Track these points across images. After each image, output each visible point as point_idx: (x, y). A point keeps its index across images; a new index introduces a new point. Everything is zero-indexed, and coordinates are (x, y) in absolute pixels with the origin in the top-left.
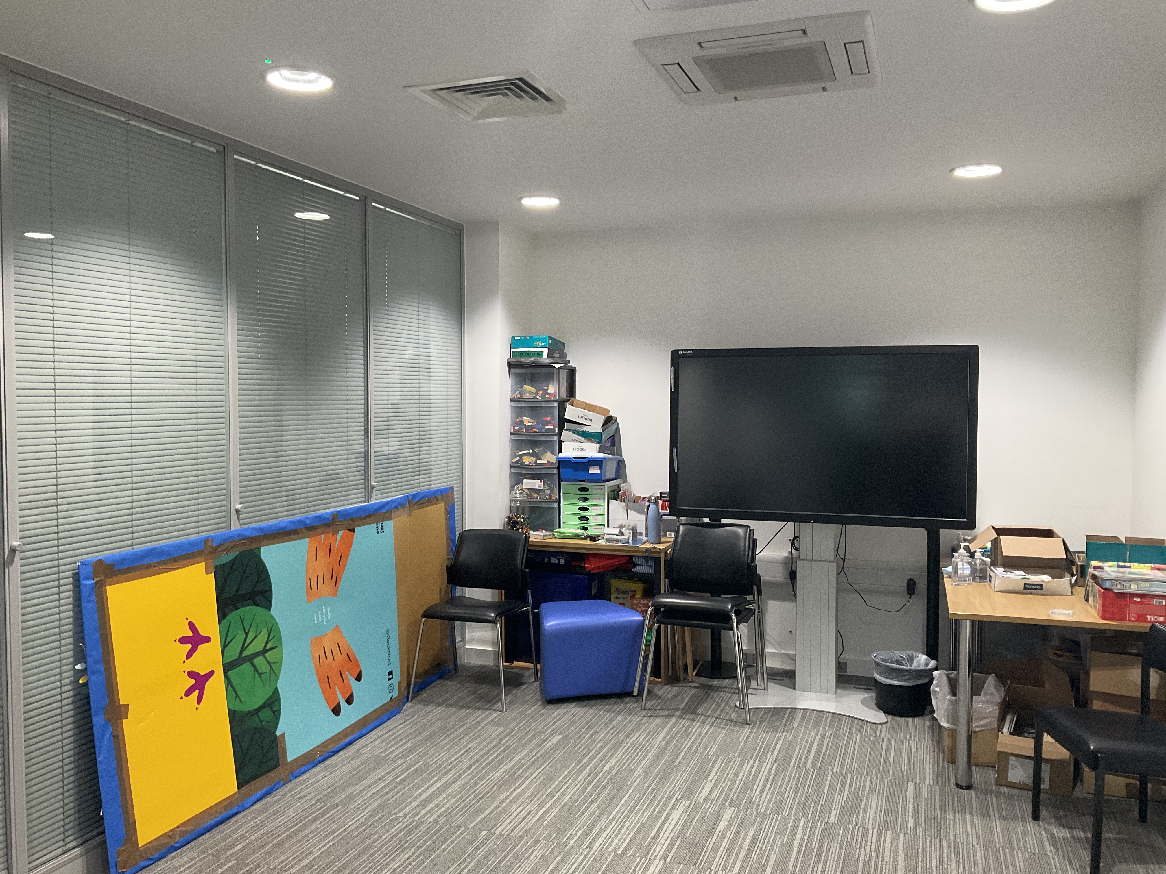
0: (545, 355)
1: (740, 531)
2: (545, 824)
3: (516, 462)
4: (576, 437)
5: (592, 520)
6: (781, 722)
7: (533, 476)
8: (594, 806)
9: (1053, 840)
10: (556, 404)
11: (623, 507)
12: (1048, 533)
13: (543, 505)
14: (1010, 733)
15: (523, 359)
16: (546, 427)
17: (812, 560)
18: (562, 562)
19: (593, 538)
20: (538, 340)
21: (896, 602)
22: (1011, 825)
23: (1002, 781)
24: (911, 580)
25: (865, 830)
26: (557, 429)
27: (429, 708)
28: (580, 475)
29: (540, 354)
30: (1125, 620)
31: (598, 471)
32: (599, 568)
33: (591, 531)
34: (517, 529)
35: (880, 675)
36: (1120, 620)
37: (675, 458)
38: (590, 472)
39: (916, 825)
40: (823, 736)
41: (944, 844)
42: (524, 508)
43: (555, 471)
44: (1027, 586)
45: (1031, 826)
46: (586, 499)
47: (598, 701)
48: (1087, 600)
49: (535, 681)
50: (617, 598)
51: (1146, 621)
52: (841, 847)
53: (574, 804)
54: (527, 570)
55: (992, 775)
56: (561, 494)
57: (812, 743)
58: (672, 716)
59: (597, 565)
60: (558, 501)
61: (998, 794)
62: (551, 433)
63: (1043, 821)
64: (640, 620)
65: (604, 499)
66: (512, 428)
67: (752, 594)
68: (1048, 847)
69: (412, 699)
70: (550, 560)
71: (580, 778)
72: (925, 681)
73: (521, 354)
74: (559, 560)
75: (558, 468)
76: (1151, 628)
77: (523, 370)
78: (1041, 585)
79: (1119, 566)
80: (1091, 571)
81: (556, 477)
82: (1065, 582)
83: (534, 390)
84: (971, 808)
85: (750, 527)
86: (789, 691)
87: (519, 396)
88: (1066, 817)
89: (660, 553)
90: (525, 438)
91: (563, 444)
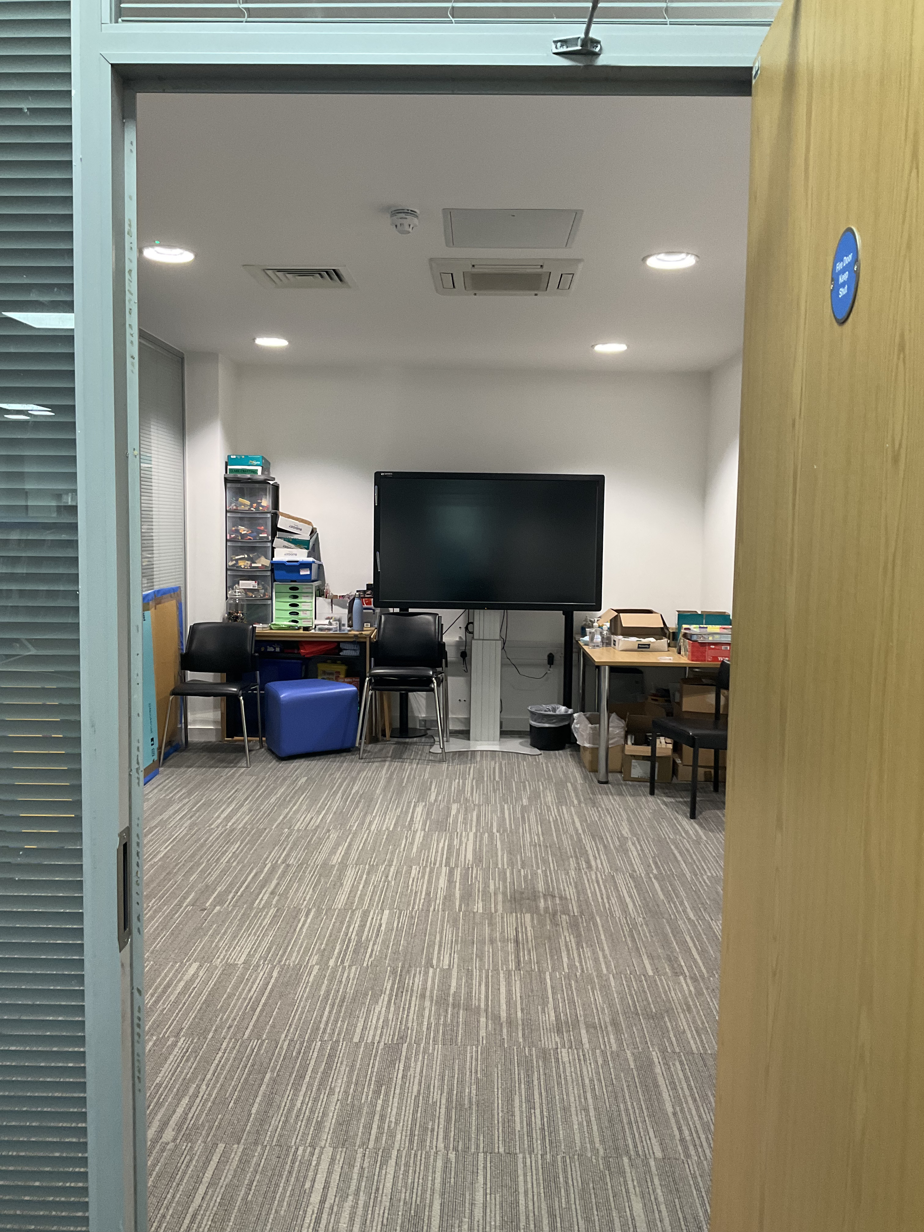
0: (259, 473)
1: (430, 618)
2: (328, 821)
3: (233, 566)
4: (286, 543)
5: (301, 614)
6: (467, 758)
7: (249, 578)
8: (357, 811)
9: (665, 803)
10: (269, 515)
11: (328, 603)
12: (649, 612)
13: (258, 603)
14: (633, 744)
15: (239, 475)
16: (260, 535)
17: (483, 640)
18: (278, 650)
19: (306, 629)
20: (253, 459)
21: (539, 672)
22: (638, 798)
23: (628, 778)
24: (551, 654)
25: (548, 807)
26: (270, 537)
27: (182, 770)
28: (293, 576)
29: (255, 472)
30: (705, 661)
31: (308, 573)
32: (312, 653)
33: (301, 624)
35: (535, 721)
36: (702, 661)
37: (378, 561)
38: (301, 573)
39: (580, 802)
40: (501, 765)
41: (600, 809)
42: (243, 605)
43: (269, 573)
44: (640, 646)
45: (650, 798)
46: (296, 597)
47: (322, 757)
48: (680, 653)
49: (260, 748)
50: (324, 676)
51: (718, 660)
52: (536, 816)
53: (342, 811)
54: (257, 654)
55: (619, 776)
56: (274, 593)
57: (494, 768)
58: (385, 761)
59: (311, 650)
60: (272, 599)
61: (626, 785)
62: (265, 540)
63: (657, 795)
64: (354, 691)
65: (312, 596)
66: (228, 535)
67: (441, 666)
68: (663, 807)
69: (163, 764)
70: (266, 648)
71: (337, 798)
72: (566, 723)
73: (237, 471)
74: (275, 648)
75: (272, 571)
76: (721, 664)
77: (239, 485)
78: (649, 645)
79: (700, 627)
80: (683, 631)
81: (270, 578)
82: (665, 641)
83: (248, 503)
84: (611, 792)
85: (438, 614)
86: (466, 742)
87: (235, 507)
88: (670, 792)
89: (366, 638)
90: (240, 544)
91: (276, 550)
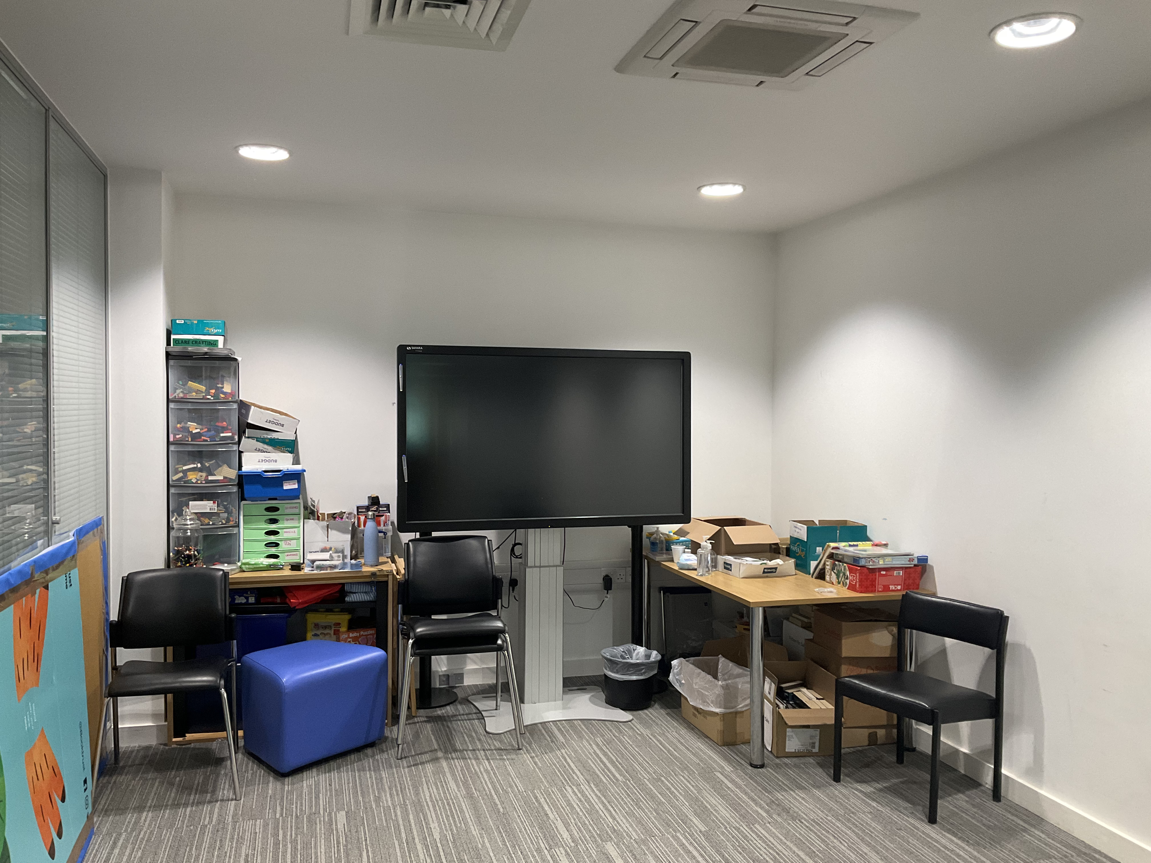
0: (220, 345)
1: (476, 543)
3: (179, 480)
4: (260, 445)
5: (283, 546)
7: (201, 497)
10: (235, 406)
11: (322, 527)
13: (218, 532)
14: (786, 707)
15: (190, 349)
16: (222, 435)
18: (252, 600)
19: (296, 567)
20: (210, 325)
24: (607, 576)
26: (236, 437)
28: (271, 491)
29: (214, 343)
30: (875, 591)
31: (295, 486)
32: (305, 602)
33: (286, 560)
34: (191, 565)
37: (405, 468)
38: (285, 488)
39: (768, 813)
41: (806, 824)
42: (197, 538)
43: (235, 489)
44: (766, 570)
46: (274, 521)
48: (822, 578)
50: (316, 635)
51: (889, 591)
54: (233, 615)
56: (241, 517)
57: (598, 755)
58: (438, 758)
59: (306, 599)
60: (238, 526)
62: (228, 441)
63: (845, 781)
64: (379, 656)
65: (299, 519)
66: (171, 436)
68: (874, 804)
72: (660, 677)
73: (186, 342)
74: (247, 598)
75: (240, 485)
76: (889, 596)
77: (189, 363)
78: (776, 568)
81: (235, 496)
82: (791, 564)
83: (203, 388)
84: (784, 784)
85: (486, 537)
87: (181, 395)
89: (386, 576)
90: (190, 449)
91: (244, 456)
